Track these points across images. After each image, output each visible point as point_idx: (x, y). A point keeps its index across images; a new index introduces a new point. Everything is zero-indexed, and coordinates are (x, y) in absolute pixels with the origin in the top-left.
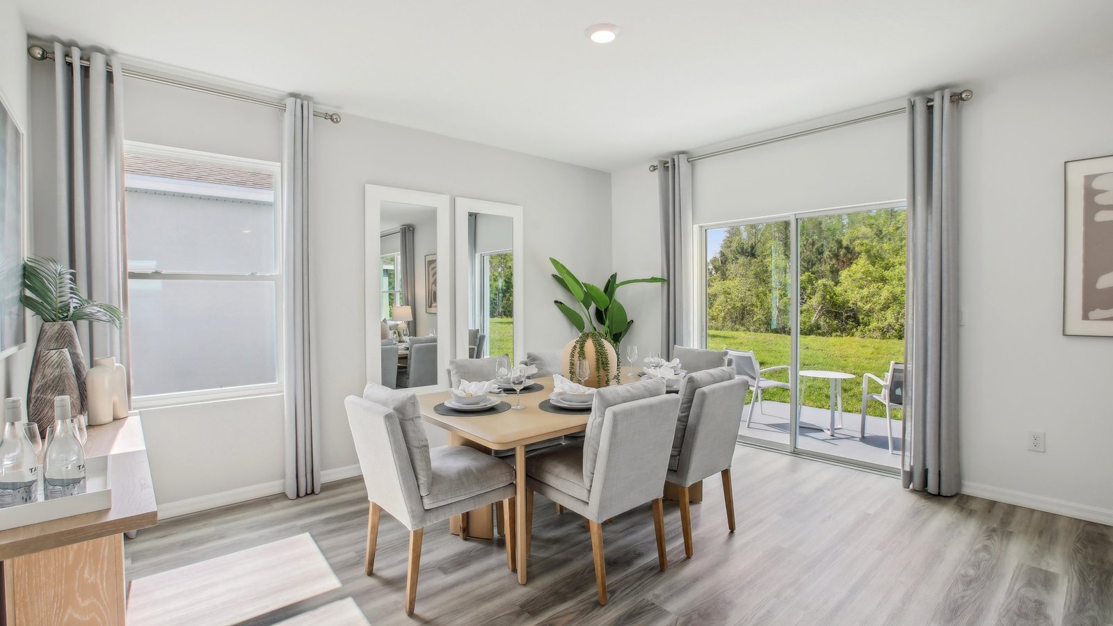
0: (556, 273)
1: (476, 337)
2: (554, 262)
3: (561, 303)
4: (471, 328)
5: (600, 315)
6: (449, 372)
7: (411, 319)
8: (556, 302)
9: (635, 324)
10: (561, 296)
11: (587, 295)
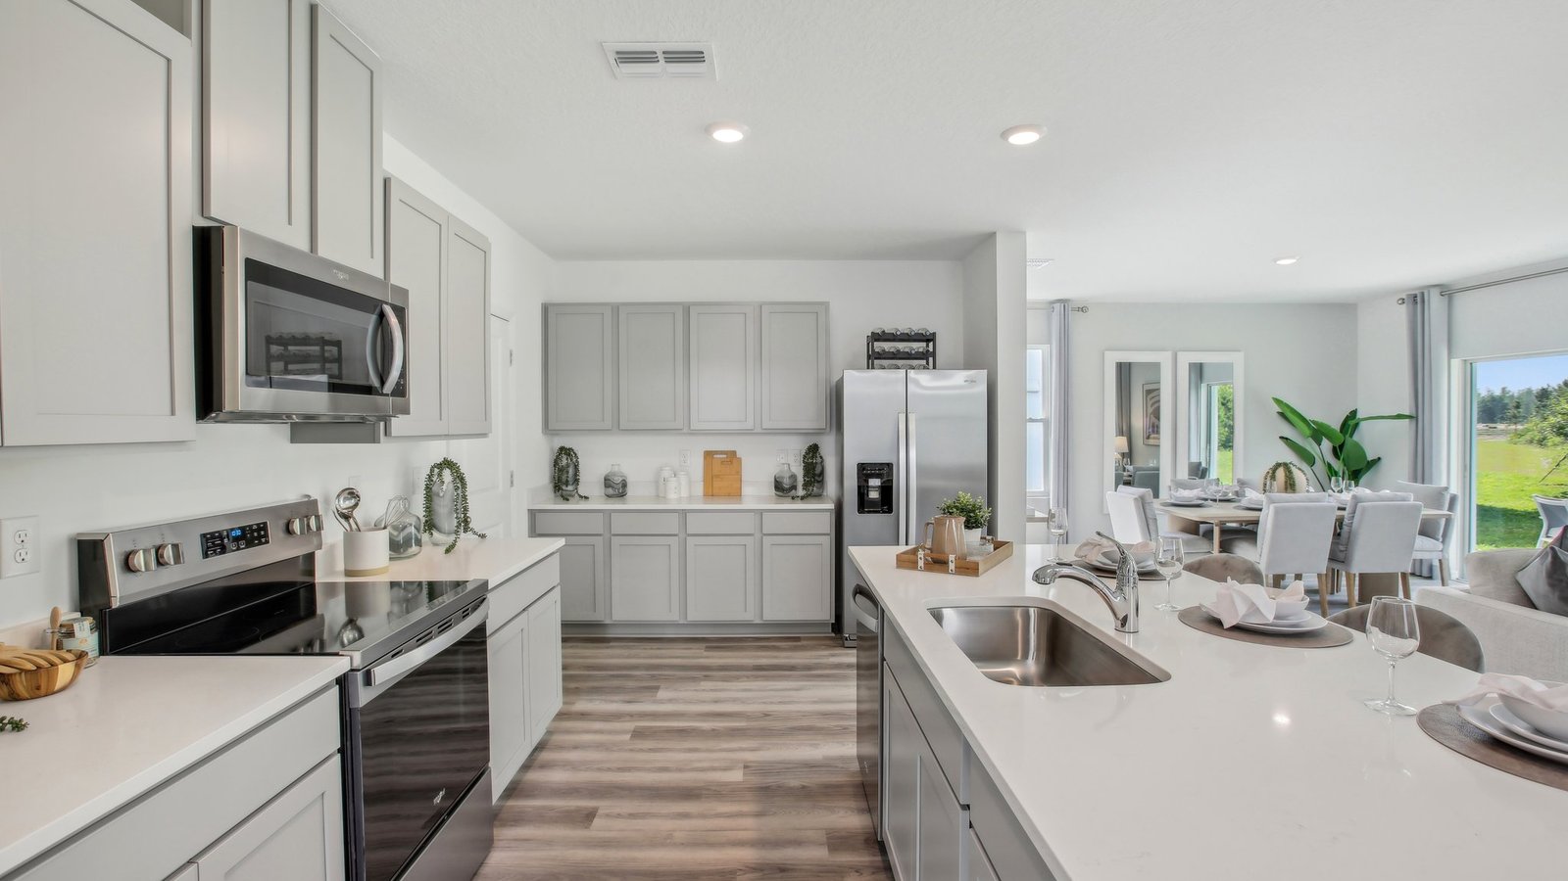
0: (1280, 411)
1: (1198, 469)
2: (1278, 401)
3: (1287, 439)
4: (1194, 459)
5: (1337, 451)
6: (1170, 487)
7: (1126, 450)
8: (1281, 438)
9: (1383, 461)
10: (1288, 432)
11: (1318, 433)
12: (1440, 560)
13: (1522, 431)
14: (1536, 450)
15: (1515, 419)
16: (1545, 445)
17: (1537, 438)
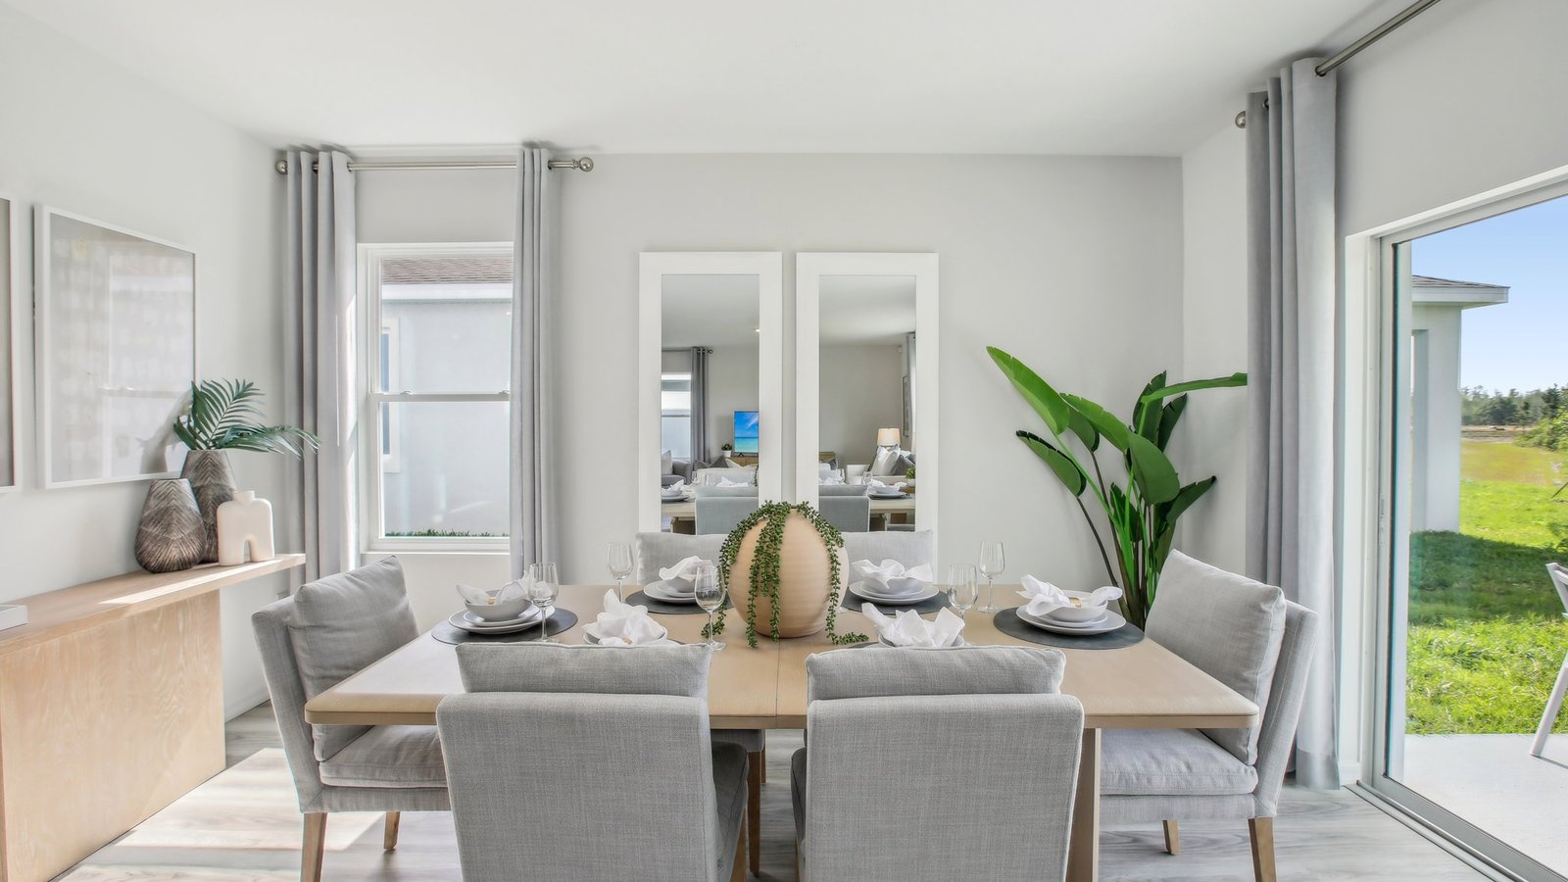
2: (1000, 356)
3: (1031, 435)
8: (1022, 434)
9: (1221, 484)
11: (1089, 425)
12: (1252, 823)
13: (1530, 433)
14: (1544, 452)
15: (1525, 421)
16: (1556, 448)
17: (1546, 440)
